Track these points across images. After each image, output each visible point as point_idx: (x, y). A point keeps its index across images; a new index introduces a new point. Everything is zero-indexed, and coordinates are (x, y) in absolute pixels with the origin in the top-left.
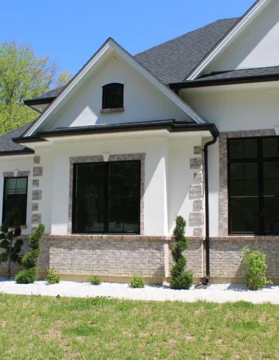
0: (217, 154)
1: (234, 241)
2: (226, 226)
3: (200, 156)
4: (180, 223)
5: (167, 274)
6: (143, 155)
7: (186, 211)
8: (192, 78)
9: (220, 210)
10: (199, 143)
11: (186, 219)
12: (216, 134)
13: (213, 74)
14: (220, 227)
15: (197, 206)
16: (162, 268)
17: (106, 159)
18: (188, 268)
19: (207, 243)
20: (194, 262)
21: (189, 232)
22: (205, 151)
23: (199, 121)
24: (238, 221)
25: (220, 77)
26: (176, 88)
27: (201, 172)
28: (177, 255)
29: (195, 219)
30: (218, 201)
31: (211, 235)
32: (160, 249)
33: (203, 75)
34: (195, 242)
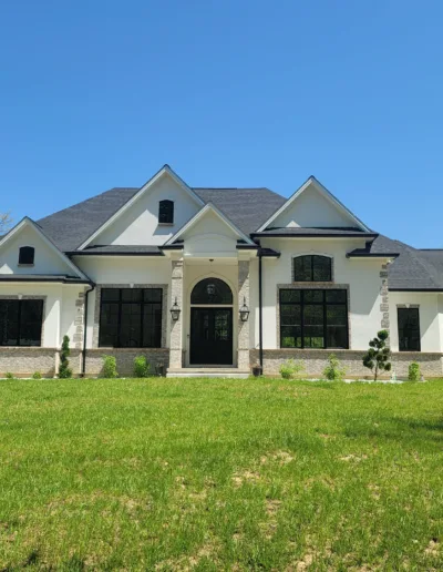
0: (94, 298)
1: (102, 352)
2: (97, 342)
3: (82, 299)
4: (66, 339)
5: (57, 371)
6: (45, 297)
7: (71, 333)
8: (81, 249)
9: (94, 333)
10: (83, 291)
11: (71, 337)
12: (94, 285)
13: (96, 246)
14: (93, 343)
15: (79, 329)
16: (54, 369)
17: (20, 298)
18: (70, 366)
19: (85, 352)
20: (75, 365)
21: (72, 345)
22: (86, 295)
23: (83, 277)
24: (105, 338)
25: (98, 250)
26: (70, 255)
27: (83, 309)
28: (63, 358)
29: (77, 338)
31: (88, 347)
32: (53, 356)
33: (88, 247)
34: (76, 351)
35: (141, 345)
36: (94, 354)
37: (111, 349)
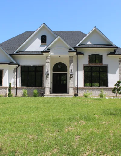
0: (19, 70)
1: (22, 88)
2: (21, 85)
3: (15, 70)
4: (10, 84)
5: (8, 95)
6: (3, 70)
7: (12, 82)
8: (14, 53)
9: (20, 82)
10: (15, 67)
11: (12, 83)
12: (19, 65)
13: (19, 52)
14: (19, 85)
15: (14, 81)
16: (7, 93)
18: (12, 93)
19: (17, 88)
20: (13, 92)
21: (12, 86)
22: (17, 69)
23: (15, 63)
24: (24, 83)
25: (20, 53)
26: (11, 55)
27: (15, 74)
28: (9, 90)
29: (14, 83)
30: (19, 80)
32: (6, 89)
33: (17, 52)
34: (14, 88)
35: (36, 86)
36: (20, 89)
37: (25, 87)
